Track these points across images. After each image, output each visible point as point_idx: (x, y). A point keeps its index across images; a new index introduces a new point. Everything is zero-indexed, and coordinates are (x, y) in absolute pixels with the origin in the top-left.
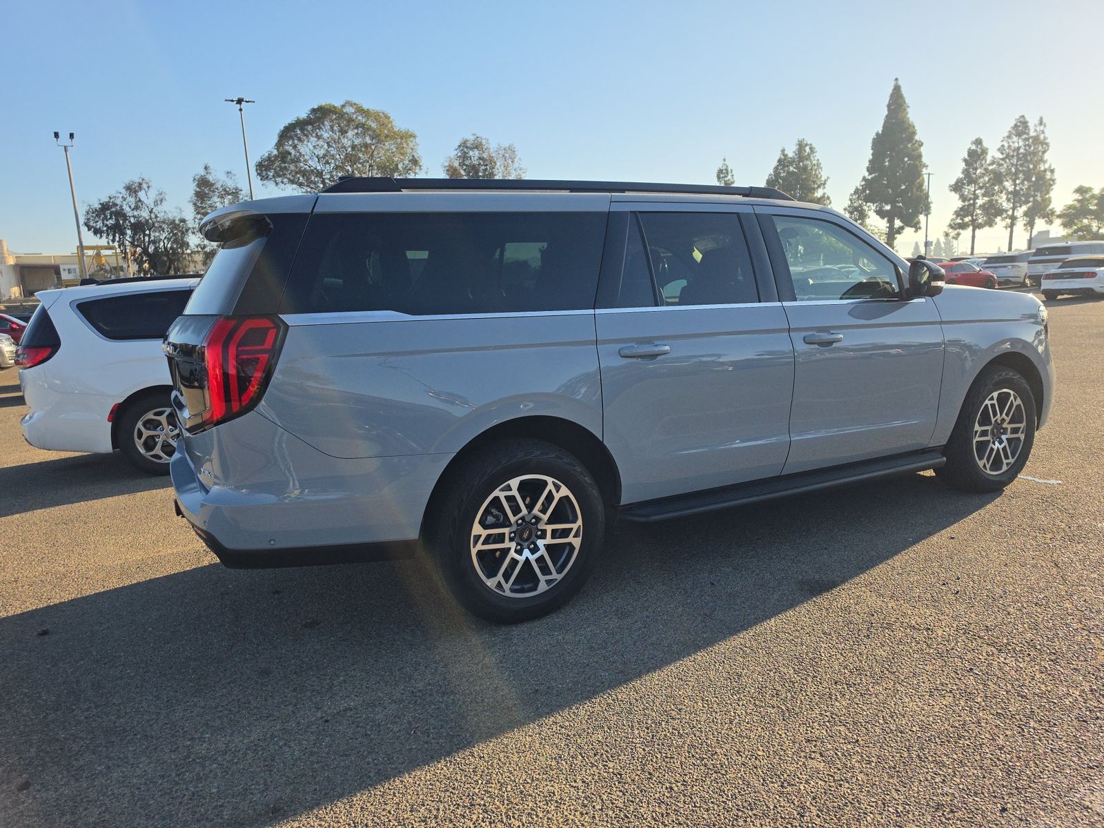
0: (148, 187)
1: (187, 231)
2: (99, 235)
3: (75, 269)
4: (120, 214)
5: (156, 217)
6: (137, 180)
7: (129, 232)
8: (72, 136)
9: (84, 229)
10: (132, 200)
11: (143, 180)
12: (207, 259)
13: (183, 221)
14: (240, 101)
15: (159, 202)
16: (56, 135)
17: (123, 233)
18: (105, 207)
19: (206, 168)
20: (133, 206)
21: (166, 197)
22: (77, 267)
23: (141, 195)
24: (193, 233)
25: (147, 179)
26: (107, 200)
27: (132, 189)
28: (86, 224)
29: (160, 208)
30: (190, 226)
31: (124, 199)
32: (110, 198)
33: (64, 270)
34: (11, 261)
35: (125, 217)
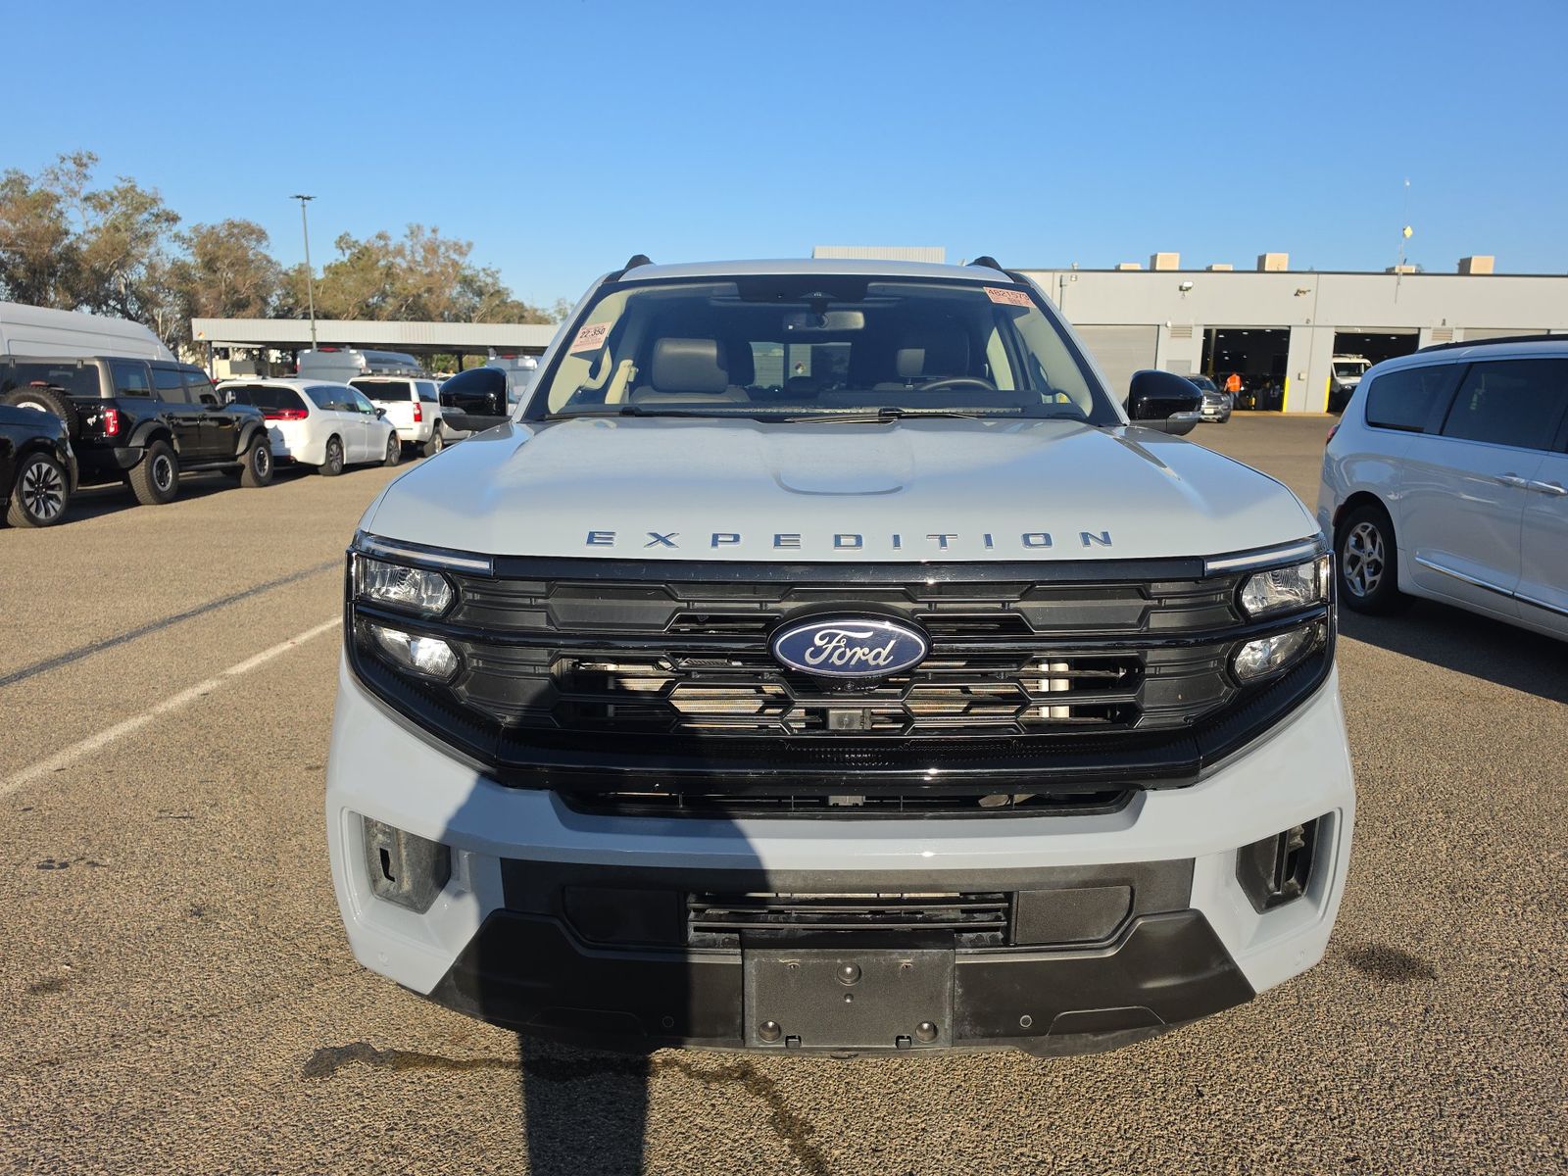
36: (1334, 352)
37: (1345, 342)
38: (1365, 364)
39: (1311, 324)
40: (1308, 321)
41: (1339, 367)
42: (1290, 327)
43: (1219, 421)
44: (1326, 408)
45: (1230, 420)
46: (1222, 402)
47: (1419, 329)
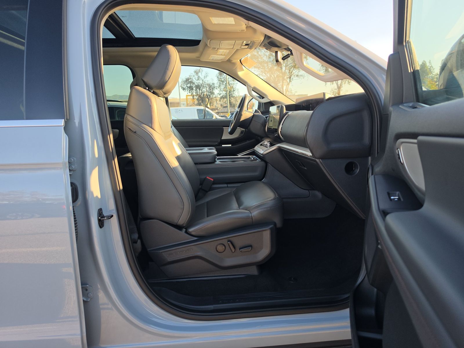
1: (214, 88)
2: (184, 90)
3: (185, 104)
4: (192, 82)
5: (205, 83)
7: (194, 89)
9: (180, 88)
10: (196, 77)
12: (221, 99)
13: (213, 84)
15: (206, 77)
17: (192, 89)
18: (187, 80)
21: (209, 75)
24: (216, 89)
26: (189, 77)
28: (181, 86)
29: (206, 79)
30: (216, 86)
31: (194, 76)
32: (190, 76)
33: (182, 104)
35: (194, 83)
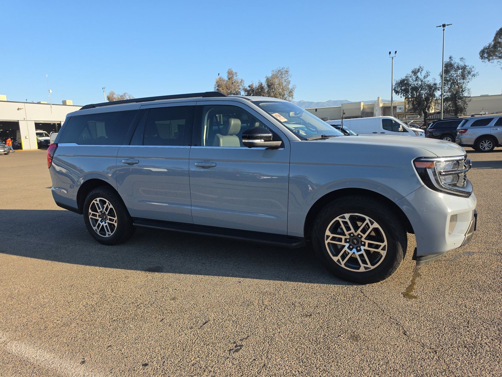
0: (422, 70)
1: (436, 89)
2: (398, 94)
4: (408, 84)
5: (424, 84)
6: (418, 68)
7: (410, 91)
8: (396, 52)
10: (414, 77)
11: (420, 67)
13: (435, 84)
14: (444, 26)
15: (426, 77)
16: (390, 53)
17: (408, 92)
18: (402, 81)
19: (450, 58)
20: (414, 80)
21: (430, 74)
22: (403, 107)
23: (419, 74)
24: (439, 90)
25: (422, 67)
26: (404, 78)
27: (415, 72)
28: (394, 89)
29: (426, 80)
30: (438, 87)
31: (411, 77)
33: (398, 108)
34: (381, 105)
35: (410, 85)
36: (36, 129)
37: (38, 126)
38: (45, 133)
39: (26, 120)
40: (24, 119)
41: (37, 134)
42: (18, 121)
43: (5, 154)
44: (37, 148)
45: (10, 153)
46: (6, 147)
47: (60, 121)
